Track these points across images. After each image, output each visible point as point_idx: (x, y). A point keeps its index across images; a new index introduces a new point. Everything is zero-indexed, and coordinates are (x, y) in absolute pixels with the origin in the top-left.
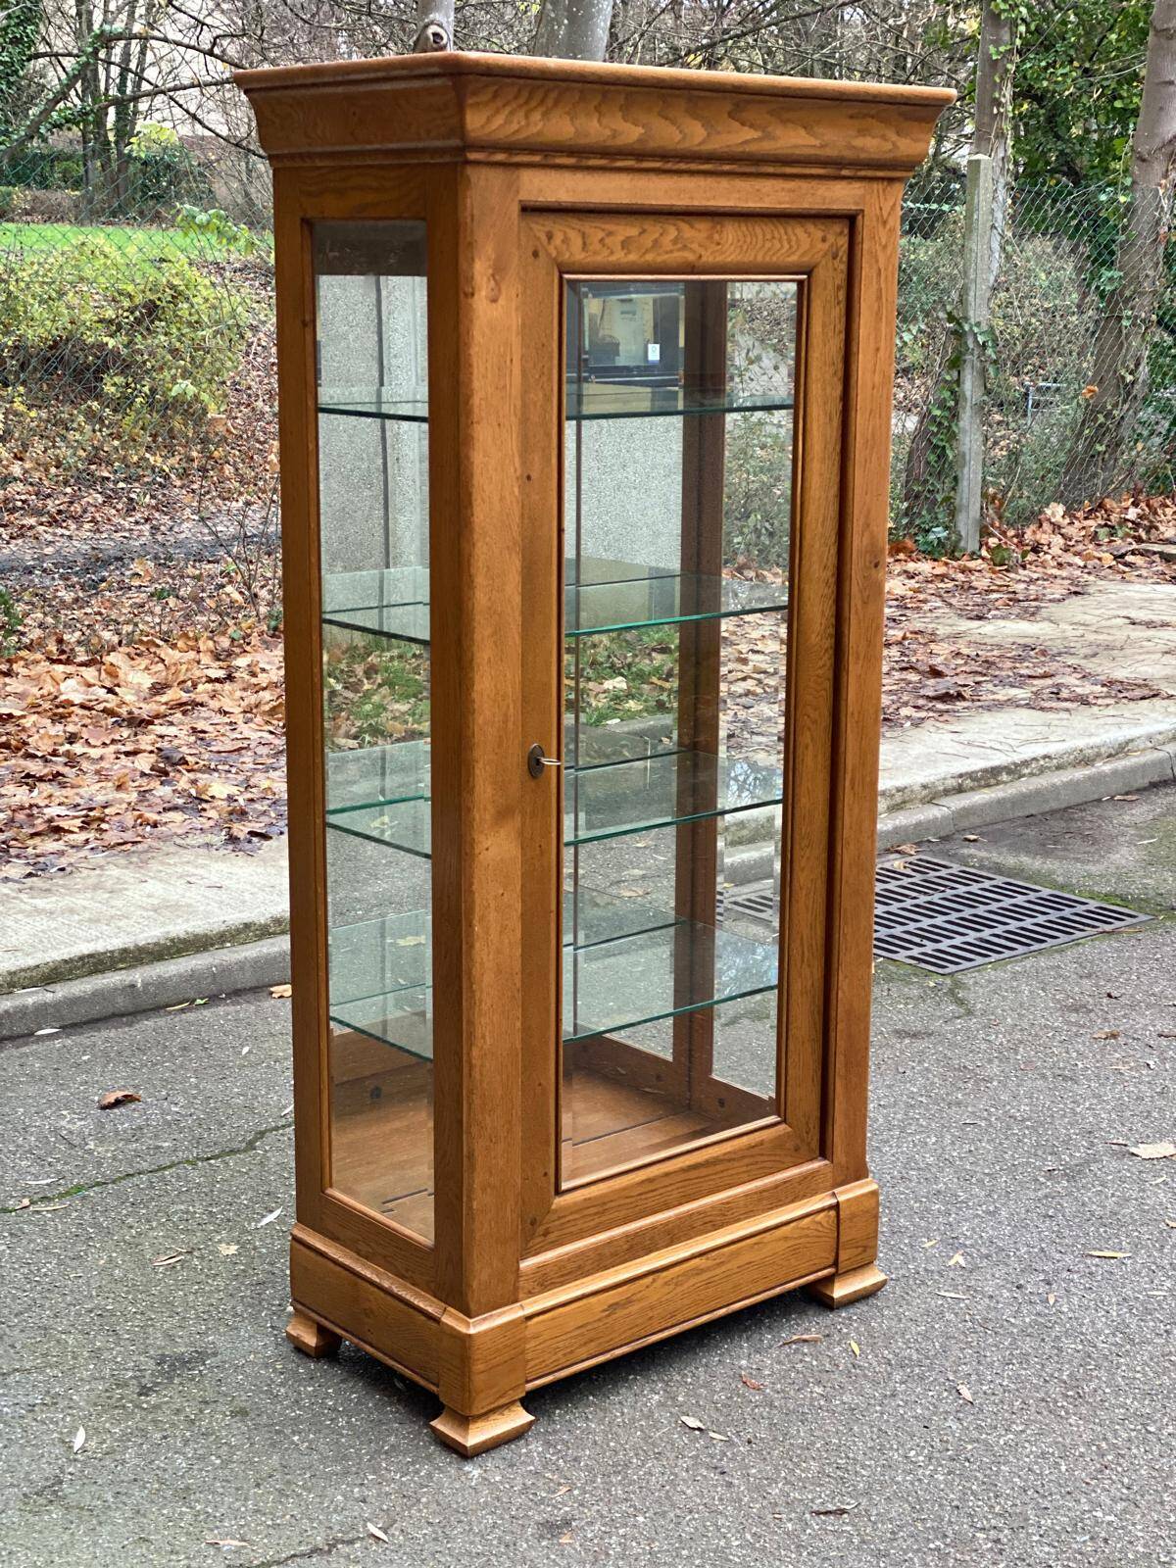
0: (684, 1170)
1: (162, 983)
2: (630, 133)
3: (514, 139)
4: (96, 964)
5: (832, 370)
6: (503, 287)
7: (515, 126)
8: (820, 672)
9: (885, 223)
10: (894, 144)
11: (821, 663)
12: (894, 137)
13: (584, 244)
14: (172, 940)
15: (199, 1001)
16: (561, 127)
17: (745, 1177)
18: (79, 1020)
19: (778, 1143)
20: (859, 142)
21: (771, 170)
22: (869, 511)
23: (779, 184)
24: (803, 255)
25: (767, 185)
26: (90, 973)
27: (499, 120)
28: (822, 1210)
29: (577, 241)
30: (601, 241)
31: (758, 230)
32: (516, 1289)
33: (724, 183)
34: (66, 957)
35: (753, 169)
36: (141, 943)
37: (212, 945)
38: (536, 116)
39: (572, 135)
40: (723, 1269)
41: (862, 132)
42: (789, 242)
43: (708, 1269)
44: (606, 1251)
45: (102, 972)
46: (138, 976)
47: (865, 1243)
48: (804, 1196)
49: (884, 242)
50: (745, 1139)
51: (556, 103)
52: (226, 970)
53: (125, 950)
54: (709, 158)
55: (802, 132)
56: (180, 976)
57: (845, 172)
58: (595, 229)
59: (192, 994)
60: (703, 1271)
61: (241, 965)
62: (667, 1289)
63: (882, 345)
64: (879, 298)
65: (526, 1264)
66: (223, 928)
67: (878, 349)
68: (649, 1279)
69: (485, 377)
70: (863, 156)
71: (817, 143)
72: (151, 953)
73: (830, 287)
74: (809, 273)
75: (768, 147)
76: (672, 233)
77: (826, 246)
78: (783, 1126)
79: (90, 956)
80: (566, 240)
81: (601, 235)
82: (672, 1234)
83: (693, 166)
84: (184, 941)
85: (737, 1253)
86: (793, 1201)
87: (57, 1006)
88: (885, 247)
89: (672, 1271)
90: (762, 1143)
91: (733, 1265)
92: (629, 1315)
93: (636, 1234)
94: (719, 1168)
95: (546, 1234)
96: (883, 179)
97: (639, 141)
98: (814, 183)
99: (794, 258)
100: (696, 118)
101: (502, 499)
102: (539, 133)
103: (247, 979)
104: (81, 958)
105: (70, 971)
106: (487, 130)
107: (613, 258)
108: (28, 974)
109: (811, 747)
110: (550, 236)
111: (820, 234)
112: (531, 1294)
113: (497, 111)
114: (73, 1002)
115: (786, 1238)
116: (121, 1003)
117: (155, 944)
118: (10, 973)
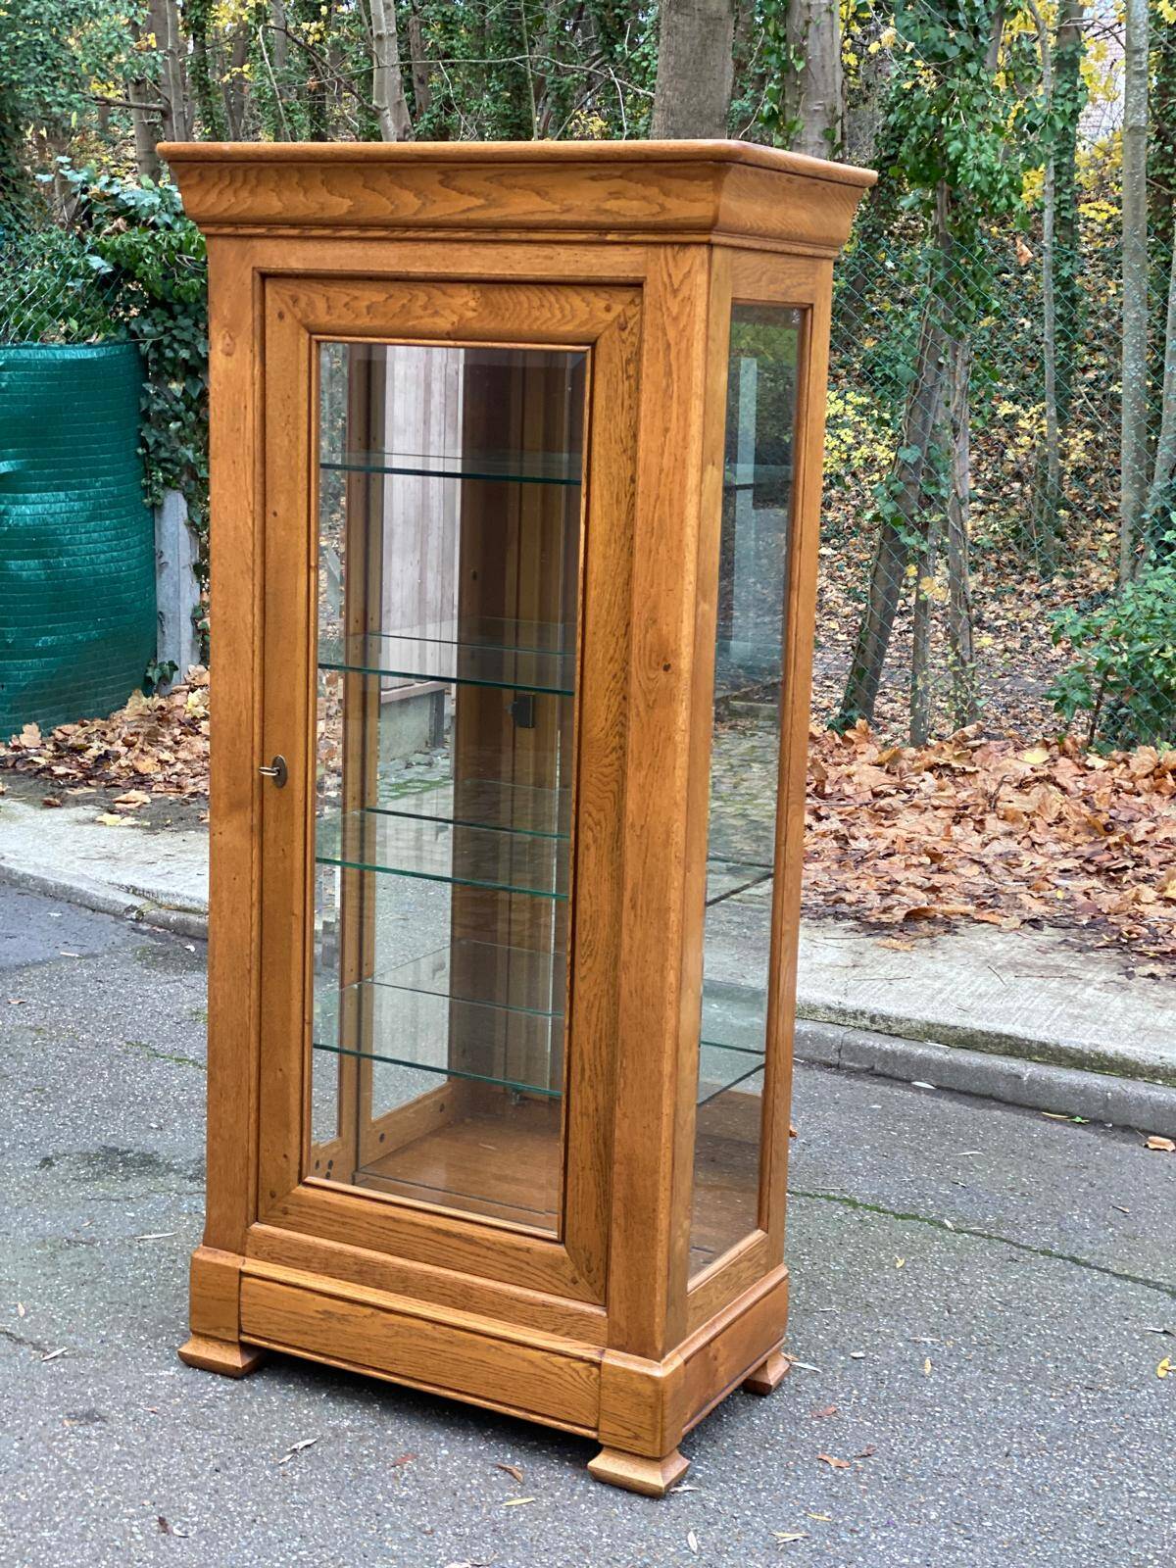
0: (438, 1231)
1: (1049, 1087)
2: (339, 205)
3: (226, 215)
4: (1014, 1047)
5: (618, 448)
6: (237, 341)
7: (225, 205)
8: (607, 771)
9: (675, 292)
10: (662, 206)
11: (607, 761)
12: (661, 199)
13: (329, 307)
14: (1098, 1054)
15: (1078, 1119)
16: (270, 202)
17: (506, 1276)
18: (955, 1087)
19: (554, 1264)
20: (612, 205)
21: (514, 236)
22: (655, 607)
23: (533, 250)
24: (580, 325)
25: (519, 252)
26: (1005, 1054)
27: (212, 198)
28: (581, 1359)
29: (321, 305)
30: (346, 305)
31: (523, 298)
32: (244, 1243)
33: (466, 251)
34: (985, 1029)
35: (492, 236)
36: (1063, 1044)
37: (1142, 1076)
38: (244, 194)
39: (277, 210)
40: (455, 1350)
41: (616, 195)
42: (562, 309)
43: (434, 1339)
44: (335, 1261)
45: (1017, 1057)
46: (1027, 1070)
47: (638, 1431)
48: (567, 1334)
49: (675, 311)
50: (506, 1236)
51: (259, 183)
52: (1122, 1101)
53: (1043, 1045)
54: (437, 226)
55: (538, 199)
56: (1070, 1086)
57: (609, 237)
58: (340, 294)
59: (1075, 1109)
60: (427, 1337)
61: (1141, 1103)
62: (385, 1331)
63: (673, 425)
64: (669, 374)
65: (256, 1227)
66: (1158, 1063)
67: (667, 430)
68: (369, 1311)
69: (221, 419)
70: (621, 219)
71: (556, 207)
72: (1072, 1058)
73: (616, 360)
74: (593, 345)
75: (495, 214)
76: (422, 298)
77: (610, 317)
78: (561, 1248)
79: (1008, 1037)
80: (311, 304)
81: (347, 299)
82: (404, 1284)
83: (423, 234)
84: (1111, 1060)
85: (473, 1346)
86: (553, 1331)
87: (941, 1065)
88: (676, 319)
89: (392, 1316)
90: (528, 1250)
91: (468, 1353)
92: (344, 1332)
93: (367, 1262)
94: (477, 1250)
95: (285, 1212)
96: (673, 244)
97: (350, 212)
98: (578, 250)
99: (569, 328)
100: (407, 188)
101: (236, 528)
102: (250, 209)
103: (1143, 1119)
104: (999, 1036)
105: (986, 1044)
106: (203, 208)
107: (359, 322)
108: (945, 1031)
109: (593, 849)
110: (295, 300)
111: (602, 304)
112: (256, 1256)
113: (208, 192)
114: (956, 1069)
115: (531, 1363)
116: (1003, 1088)
117: (1078, 1051)
118: (928, 1024)
